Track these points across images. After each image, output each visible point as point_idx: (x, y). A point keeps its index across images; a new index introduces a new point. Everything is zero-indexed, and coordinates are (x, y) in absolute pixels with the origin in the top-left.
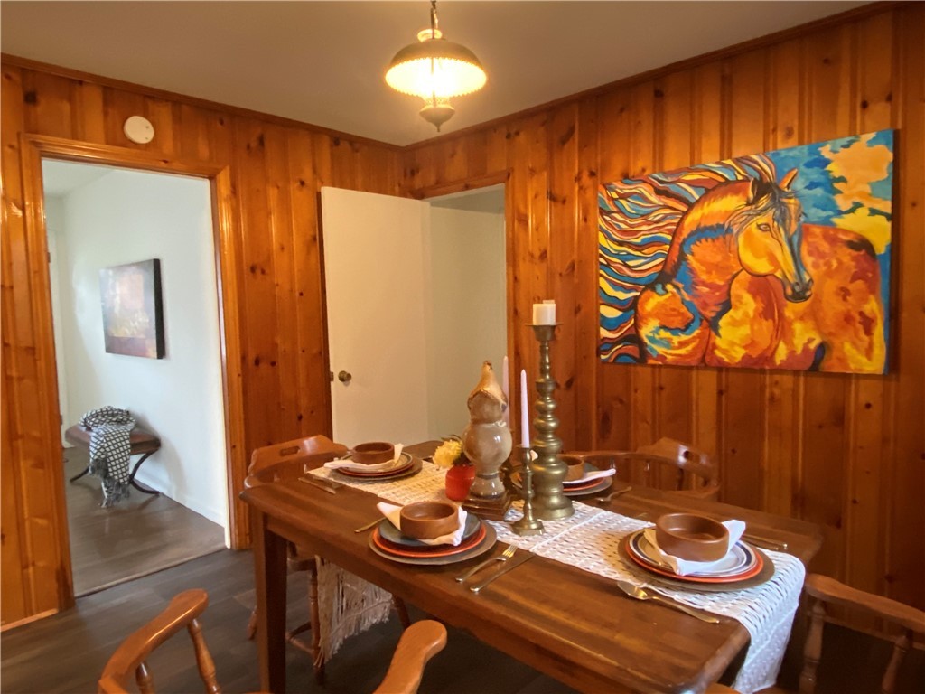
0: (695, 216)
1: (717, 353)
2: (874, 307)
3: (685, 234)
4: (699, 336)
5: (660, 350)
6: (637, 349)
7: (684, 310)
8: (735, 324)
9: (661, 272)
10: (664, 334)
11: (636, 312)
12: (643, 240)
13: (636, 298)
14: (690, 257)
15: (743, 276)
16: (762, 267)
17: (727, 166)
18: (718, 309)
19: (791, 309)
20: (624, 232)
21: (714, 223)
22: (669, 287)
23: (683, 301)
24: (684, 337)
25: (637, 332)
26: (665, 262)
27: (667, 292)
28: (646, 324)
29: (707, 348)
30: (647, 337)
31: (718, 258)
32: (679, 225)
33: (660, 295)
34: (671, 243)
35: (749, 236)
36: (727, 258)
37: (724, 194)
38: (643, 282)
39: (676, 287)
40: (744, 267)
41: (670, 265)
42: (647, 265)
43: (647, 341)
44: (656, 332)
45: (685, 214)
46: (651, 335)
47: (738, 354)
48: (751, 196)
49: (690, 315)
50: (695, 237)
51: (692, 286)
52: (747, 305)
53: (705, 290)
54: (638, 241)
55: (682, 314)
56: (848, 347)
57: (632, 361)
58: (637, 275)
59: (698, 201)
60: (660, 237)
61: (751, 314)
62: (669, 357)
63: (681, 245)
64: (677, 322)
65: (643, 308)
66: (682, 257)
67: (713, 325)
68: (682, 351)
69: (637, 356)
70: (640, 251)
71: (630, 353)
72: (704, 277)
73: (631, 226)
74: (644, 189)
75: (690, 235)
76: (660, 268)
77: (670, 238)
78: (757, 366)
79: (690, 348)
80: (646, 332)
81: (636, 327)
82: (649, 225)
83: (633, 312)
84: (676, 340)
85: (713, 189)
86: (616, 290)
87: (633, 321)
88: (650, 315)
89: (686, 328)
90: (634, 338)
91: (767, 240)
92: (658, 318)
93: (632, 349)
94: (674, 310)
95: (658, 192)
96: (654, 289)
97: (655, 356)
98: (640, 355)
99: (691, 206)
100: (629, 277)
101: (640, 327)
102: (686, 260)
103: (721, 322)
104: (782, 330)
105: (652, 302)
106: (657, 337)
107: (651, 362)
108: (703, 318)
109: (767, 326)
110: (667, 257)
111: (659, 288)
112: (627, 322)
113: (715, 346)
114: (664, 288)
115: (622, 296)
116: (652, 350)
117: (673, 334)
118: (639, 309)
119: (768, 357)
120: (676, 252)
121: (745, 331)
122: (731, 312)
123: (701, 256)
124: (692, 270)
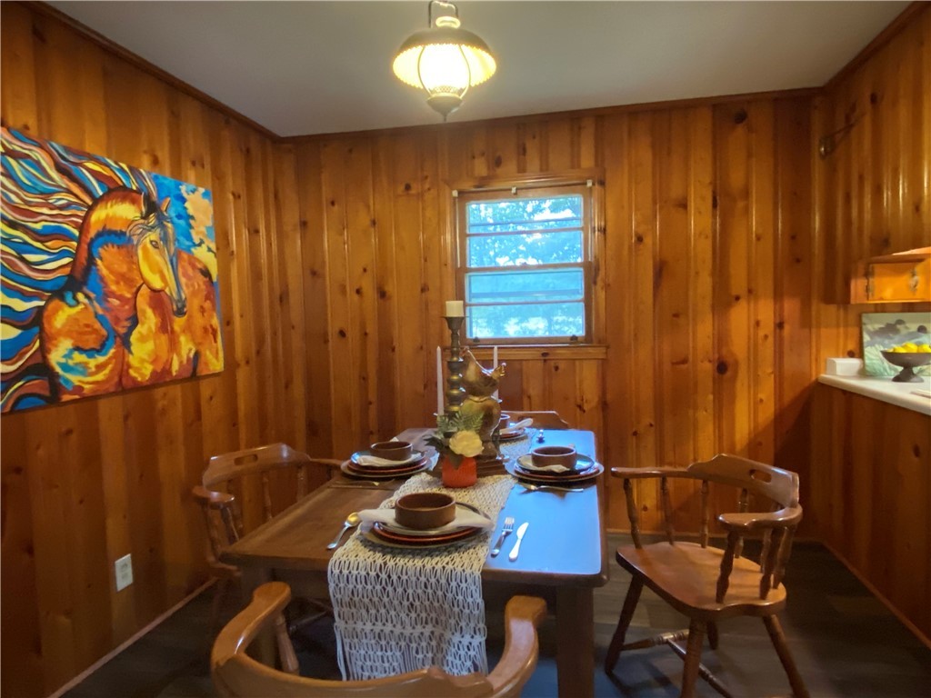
0: (99, 215)
1: (132, 372)
2: (215, 322)
3: (92, 233)
4: (115, 356)
5: (75, 379)
6: (46, 383)
7: (97, 325)
8: (143, 339)
9: (70, 276)
10: (79, 357)
11: (42, 330)
12: (44, 226)
13: (40, 310)
14: (99, 262)
15: (144, 289)
16: (157, 284)
18: (127, 324)
19: (178, 323)
20: (15, 209)
21: (117, 228)
22: (80, 296)
23: (96, 315)
24: (101, 359)
25: (45, 358)
26: (73, 264)
27: (78, 302)
28: (56, 346)
29: (123, 369)
30: (60, 364)
31: (124, 268)
32: (86, 218)
33: (71, 306)
34: (79, 240)
35: (145, 249)
36: (130, 270)
37: (123, 199)
38: (48, 286)
39: (87, 296)
40: (145, 282)
41: (79, 269)
42: (56, 266)
43: (58, 369)
44: (68, 356)
45: (91, 209)
46: (63, 360)
47: (148, 370)
48: (144, 210)
49: (104, 332)
50: (101, 240)
51: (105, 295)
52: (150, 320)
53: (115, 302)
54: (38, 226)
55: (95, 331)
56: (208, 353)
57: (42, 402)
58: (40, 277)
59: (102, 197)
60: (65, 229)
61: (153, 328)
62: (87, 387)
63: (90, 245)
64: (91, 342)
66: (91, 261)
67: (126, 343)
68: (100, 377)
69: (47, 393)
70: (42, 242)
71: (37, 390)
72: (113, 288)
73: (26, 203)
74: (37, 154)
75: (99, 235)
76: (68, 270)
77: (76, 233)
79: (107, 371)
80: (56, 357)
81: (43, 351)
82: (51, 209)
83: (36, 330)
84: (92, 363)
85: (116, 192)
86: (9, 296)
87: (37, 344)
88: (60, 333)
89: (100, 350)
90: (40, 368)
91: (156, 256)
92: (72, 338)
93: (37, 385)
94: (87, 326)
95: (61, 170)
96: (62, 298)
97: (70, 388)
98: (51, 391)
99: (97, 201)
100: (28, 277)
101: (49, 351)
102: (96, 265)
103: (133, 338)
104: (174, 345)
105: (62, 316)
106: (71, 362)
107: (66, 398)
108: (117, 335)
109: (164, 339)
110: (75, 256)
111: (69, 296)
112: (29, 344)
113: (129, 366)
114: (75, 298)
115: (20, 305)
116: (67, 381)
117: (90, 357)
118: (46, 326)
119: (166, 370)
120: (84, 254)
121: (150, 346)
122: (139, 328)
123: (108, 262)
124: (102, 279)
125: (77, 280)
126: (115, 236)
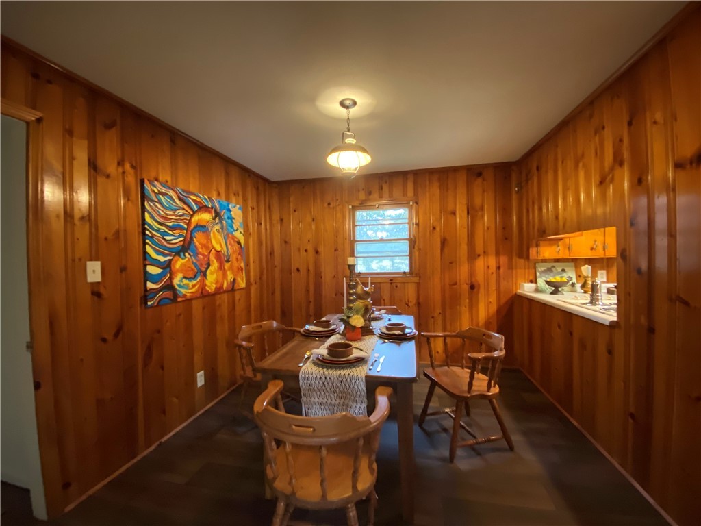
0: (195, 219)
1: (207, 288)
2: (242, 265)
3: (192, 227)
4: (200, 281)
5: (183, 291)
6: (172, 293)
7: (193, 267)
8: (212, 273)
9: (183, 245)
10: (185, 281)
11: (170, 268)
12: (173, 225)
13: (170, 260)
14: (195, 239)
15: (213, 251)
16: (218, 248)
17: (205, 199)
18: (206, 266)
19: (227, 265)
20: (162, 217)
21: (202, 224)
22: (187, 254)
23: (193, 262)
24: (194, 282)
25: (171, 282)
26: (184, 240)
27: (186, 257)
28: (176, 276)
29: (203, 286)
30: (177, 284)
31: (205, 242)
32: (190, 220)
33: (183, 259)
34: (187, 230)
35: (214, 233)
36: (207, 242)
37: (205, 212)
38: (173, 251)
39: (190, 255)
40: (213, 248)
41: (187, 242)
42: (176, 241)
43: (177, 287)
44: (181, 281)
45: (192, 216)
46: (178, 283)
47: (214, 287)
48: (214, 216)
49: (196, 270)
50: (196, 229)
51: (196, 254)
52: (215, 265)
53: (201, 257)
54: (171, 224)
55: (193, 270)
56: (239, 279)
57: (169, 301)
58: (171, 246)
59: (196, 211)
60: (181, 225)
61: (216, 268)
62: (188, 295)
63: (191, 231)
64: (191, 275)
65: (174, 267)
66: (191, 238)
67: (205, 275)
68: (193, 290)
69: (172, 298)
70: (172, 231)
71: (168, 296)
72: (200, 250)
73: (167, 214)
74: (171, 193)
75: (195, 227)
76: (182, 243)
77: (186, 227)
78: (219, 290)
79: (196, 287)
80: (176, 282)
81: (171, 279)
82: (176, 217)
83: (168, 269)
84: (191, 284)
85: (203, 208)
86: (158, 255)
87: (169, 276)
88: (178, 271)
89: (195, 277)
90: (170, 286)
91: (219, 236)
92: (182, 273)
93: (168, 294)
94: (189, 267)
95: (180, 199)
96: (180, 256)
97: (181, 295)
98: (174, 297)
99: (194, 212)
100: (166, 246)
101: (173, 279)
102: (193, 240)
103: (208, 273)
104: (225, 276)
105: (179, 263)
106: (182, 284)
107: (179, 299)
108: (201, 271)
109: (221, 272)
110: (185, 237)
111: (182, 254)
112: (165, 276)
113: (206, 285)
114: (184, 255)
115: (162, 259)
116: (180, 292)
117: (190, 281)
118: (172, 268)
119: (222, 287)
120: (189, 236)
121: (215, 276)
122: (210, 268)
123: (198, 239)
124: (196, 246)
125: (185, 247)
126: (201, 227)
